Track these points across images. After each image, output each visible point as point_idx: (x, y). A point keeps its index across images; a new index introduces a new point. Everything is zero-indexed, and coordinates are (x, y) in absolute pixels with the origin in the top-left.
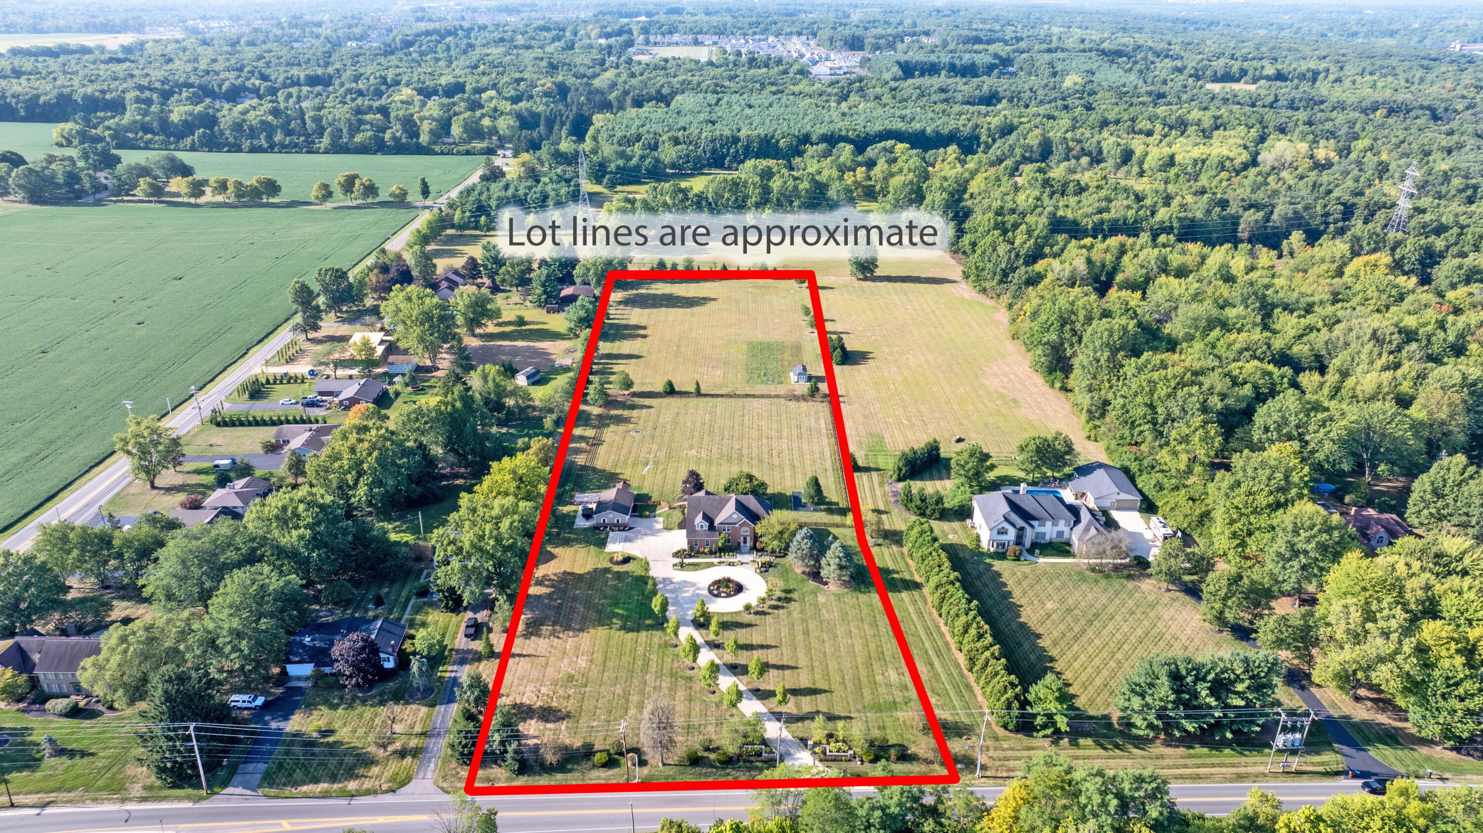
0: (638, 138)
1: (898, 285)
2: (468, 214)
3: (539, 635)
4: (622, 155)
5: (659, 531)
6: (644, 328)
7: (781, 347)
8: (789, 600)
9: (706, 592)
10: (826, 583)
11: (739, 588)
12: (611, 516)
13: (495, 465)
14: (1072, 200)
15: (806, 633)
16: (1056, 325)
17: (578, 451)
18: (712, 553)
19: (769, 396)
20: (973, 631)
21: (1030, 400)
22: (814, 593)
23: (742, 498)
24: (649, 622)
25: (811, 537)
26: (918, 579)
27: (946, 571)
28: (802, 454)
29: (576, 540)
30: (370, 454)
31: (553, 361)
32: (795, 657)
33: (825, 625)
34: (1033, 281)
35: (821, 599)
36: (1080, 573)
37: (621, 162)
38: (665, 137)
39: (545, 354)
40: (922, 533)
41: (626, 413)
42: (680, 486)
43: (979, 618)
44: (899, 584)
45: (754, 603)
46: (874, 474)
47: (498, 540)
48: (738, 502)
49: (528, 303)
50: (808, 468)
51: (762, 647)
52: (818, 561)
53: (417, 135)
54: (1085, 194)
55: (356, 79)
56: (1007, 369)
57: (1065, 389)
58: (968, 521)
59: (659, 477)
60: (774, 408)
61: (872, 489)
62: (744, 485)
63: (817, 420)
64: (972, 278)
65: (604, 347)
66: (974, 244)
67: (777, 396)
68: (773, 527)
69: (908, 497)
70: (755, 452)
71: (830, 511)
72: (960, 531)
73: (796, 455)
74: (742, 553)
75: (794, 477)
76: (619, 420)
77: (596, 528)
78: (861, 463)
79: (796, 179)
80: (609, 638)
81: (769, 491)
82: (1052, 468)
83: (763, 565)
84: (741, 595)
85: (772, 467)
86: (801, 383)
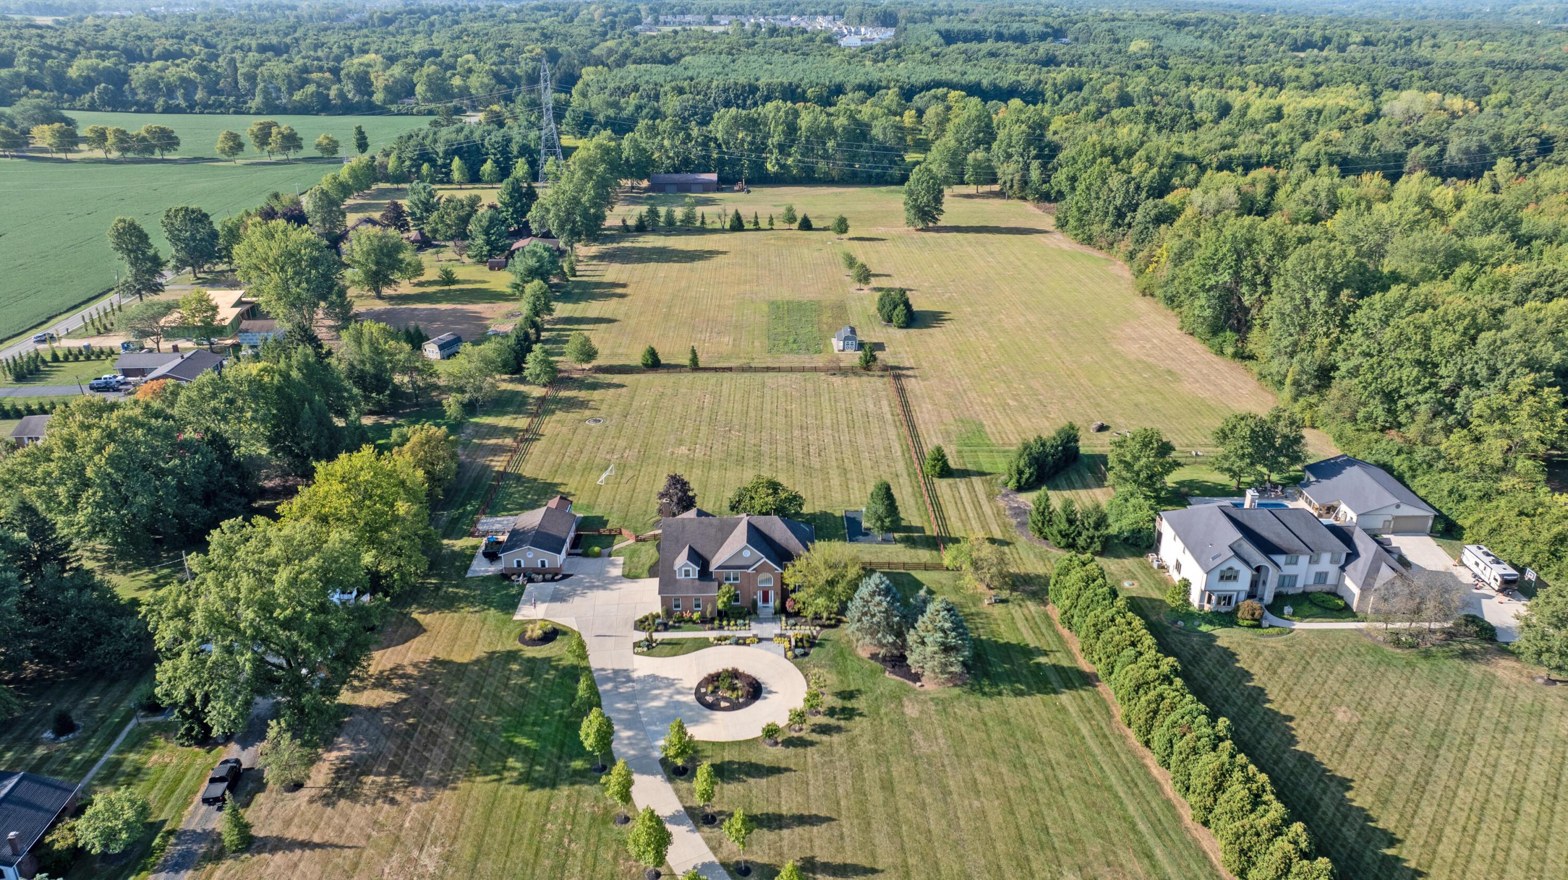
0: (636, 89)
1: (971, 236)
2: (408, 163)
3: (354, 797)
4: (615, 105)
5: (615, 580)
6: (624, 286)
7: (816, 308)
8: (849, 714)
9: (691, 699)
10: (916, 678)
11: (755, 691)
12: (531, 556)
13: (321, 467)
14: (1187, 137)
15: (888, 786)
16: (1231, 259)
17: (497, 450)
18: (705, 621)
19: (803, 370)
20: (1237, 791)
21: (1193, 372)
22: (897, 698)
23: (760, 522)
24: (578, 764)
25: (887, 592)
26: (1084, 665)
27: (1151, 654)
28: (857, 453)
29: (468, 600)
30: (99, 450)
31: (486, 327)
32: (868, 845)
33: (923, 766)
34: (1167, 217)
35: (911, 710)
36: (1376, 650)
37: (611, 112)
38: (667, 88)
39: (478, 318)
40: (1089, 580)
41: (583, 394)
42: (656, 503)
43: (1241, 758)
44: (1053, 677)
45: (782, 721)
46: (976, 481)
47: (266, 607)
48: (752, 528)
49: (465, 258)
50: (869, 472)
51: (802, 820)
52: (900, 634)
53: (371, 94)
54: (1200, 130)
55: (316, 47)
56: (1147, 332)
57: (1243, 356)
58: (1151, 557)
59: (624, 491)
60: (810, 386)
61: (977, 505)
62: (764, 499)
63: (877, 402)
64: (1072, 223)
65: (561, 309)
66: (1073, 179)
67: (815, 369)
68: (815, 572)
69: (1045, 516)
70: (782, 449)
71: (911, 542)
72: (1140, 575)
73: (848, 453)
74: (760, 621)
75: (846, 486)
76: (571, 404)
77: (505, 576)
78: (953, 464)
79: (829, 115)
80: (494, 802)
81: (806, 510)
82: (1274, 466)
83: (799, 642)
84: (758, 703)
85: (809, 471)
86: (848, 351)
